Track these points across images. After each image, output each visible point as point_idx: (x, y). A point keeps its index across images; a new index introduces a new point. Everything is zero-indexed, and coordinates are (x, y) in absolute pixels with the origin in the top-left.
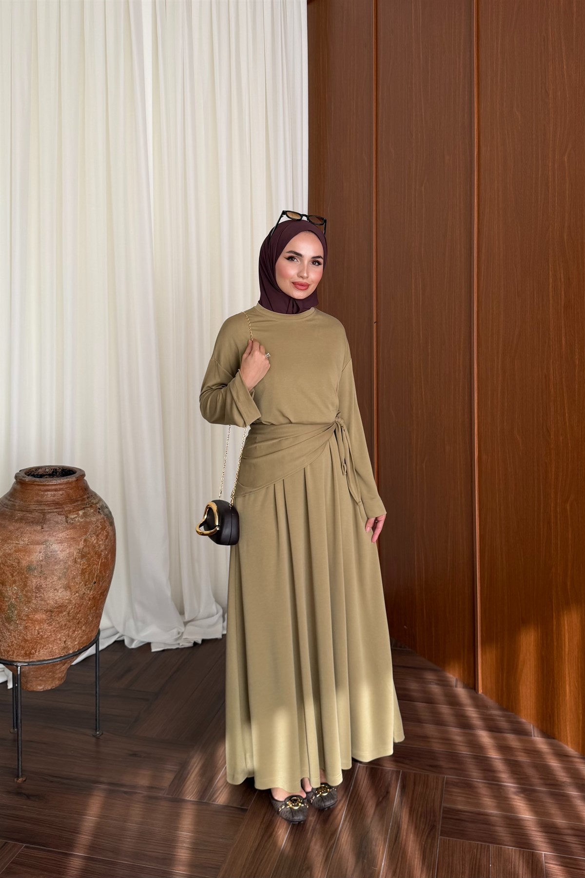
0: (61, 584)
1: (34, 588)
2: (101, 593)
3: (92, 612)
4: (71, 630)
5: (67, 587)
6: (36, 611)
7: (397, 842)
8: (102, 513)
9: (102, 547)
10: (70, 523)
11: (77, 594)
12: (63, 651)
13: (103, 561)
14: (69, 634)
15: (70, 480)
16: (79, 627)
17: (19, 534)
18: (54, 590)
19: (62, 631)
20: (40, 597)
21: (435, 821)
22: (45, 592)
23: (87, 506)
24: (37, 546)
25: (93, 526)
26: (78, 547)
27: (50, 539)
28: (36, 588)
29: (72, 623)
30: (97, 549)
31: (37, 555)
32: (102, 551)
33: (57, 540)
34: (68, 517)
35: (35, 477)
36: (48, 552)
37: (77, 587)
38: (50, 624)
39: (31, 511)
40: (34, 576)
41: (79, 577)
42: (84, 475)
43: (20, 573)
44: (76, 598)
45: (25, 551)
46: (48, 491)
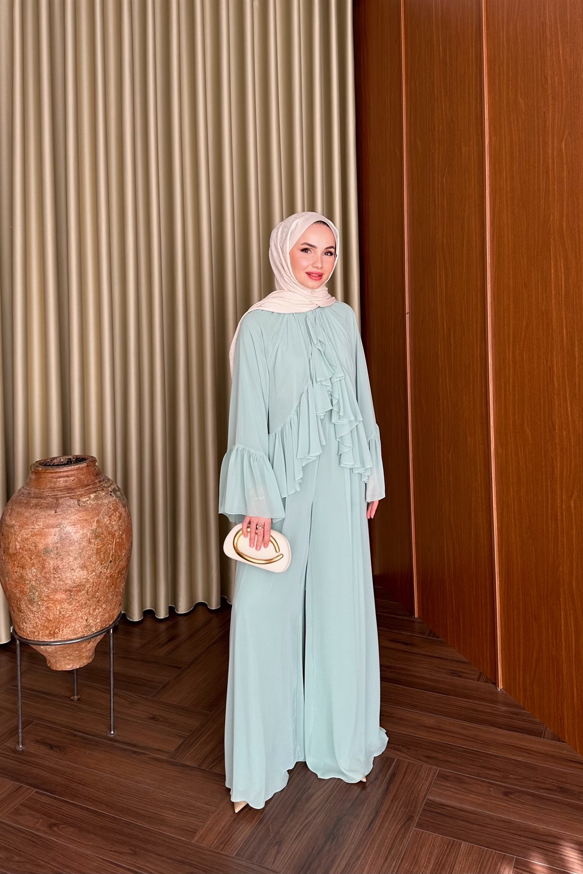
0: (77, 564)
1: (51, 569)
2: (118, 572)
3: (111, 590)
4: (91, 609)
5: (84, 567)
6: (55, 591)
8: (113, 495)
9: (116, 528)
10: (82, 506)
11: (94, 573)
13: (118, 540)
14: (89, 612)
15: (81, 466)
16: (99, 606)
17: (35, 519)
18: (71, 570)
19: (83, 610)
20: (58, 577)
21: (414, 812)
22: (62, 572)
23: (99, 489)
24: (51, 529)
25: (105, 508)
26: (91, 528)
27: (63, 522)
28: (54, 569)
30: (111, 530)
31: (52, 538)
32: (115, 531)
34: (79, 501)
36: (63, 535)
37: (94, 566)
38: (70, 603)
39: (45, 498)
40: (51, 557)
41: (95, 556)
43: (38, 556)
44: (93, 577)
45: (41, 535)
46: (61, 477)
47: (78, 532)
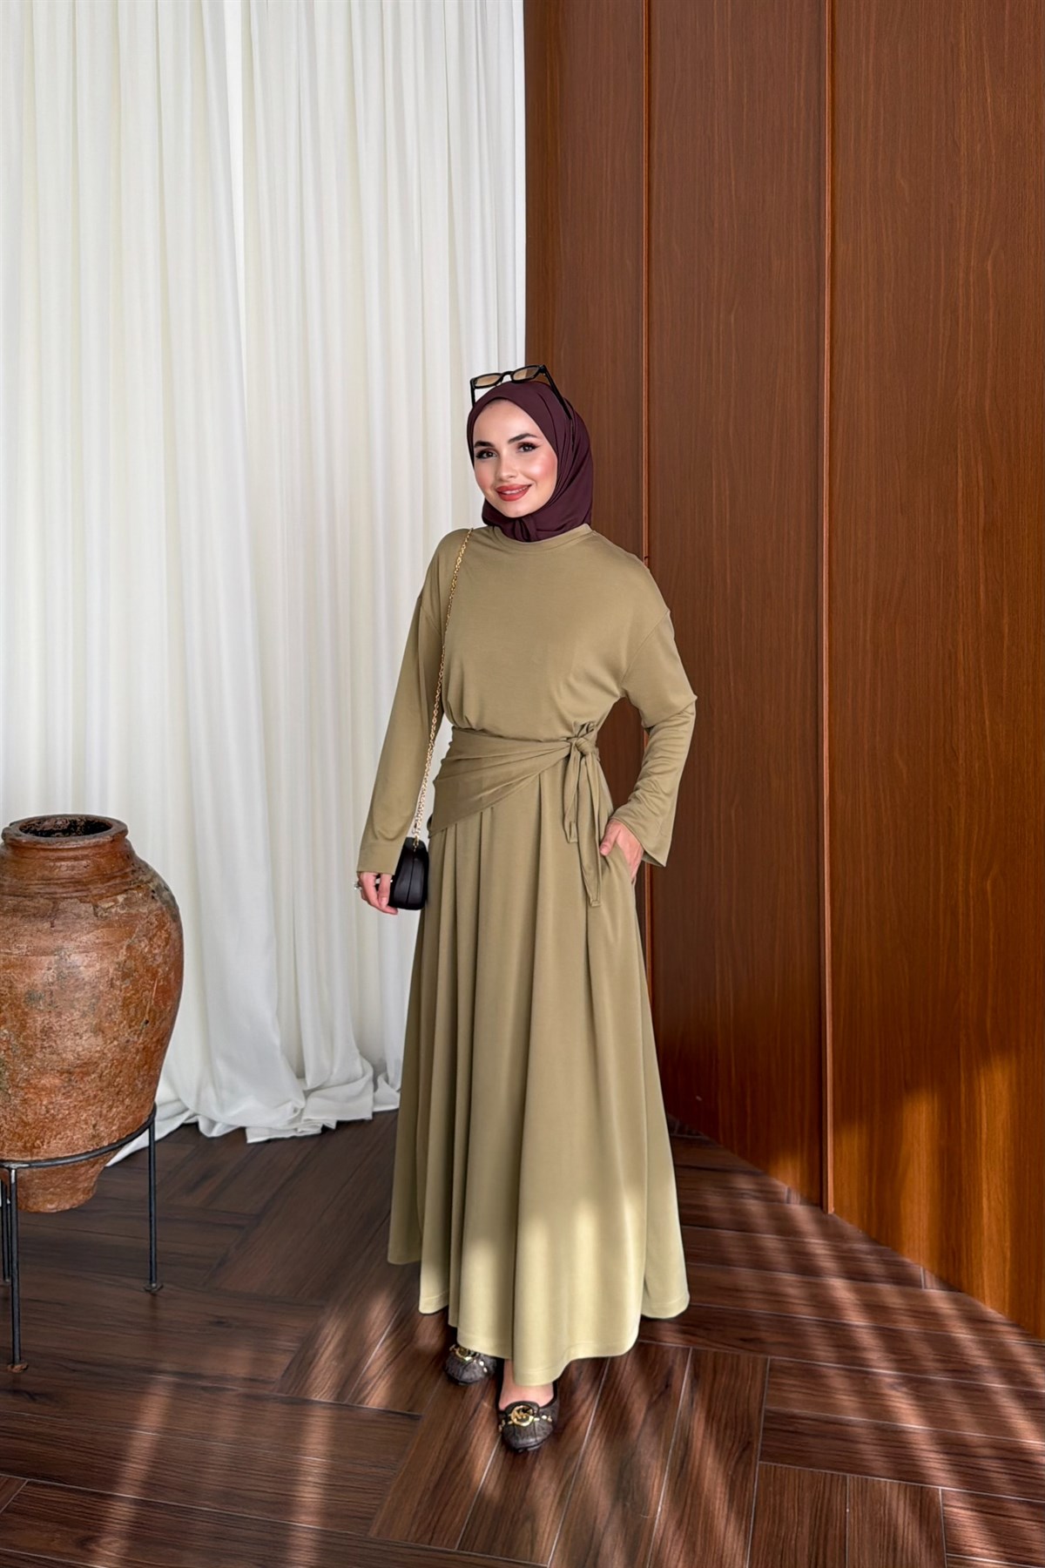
0: (86, 1025)
1: (38, 1032)
2: (158, 1040)
3: (142, 1073)
4: (105, 1106)
5: (98, 1030)
6: (42, 1072)
7: (684, 1470)
8: (158, 898)
9: (160, 959)
10: (101, 916)
11: (116, 1043)
12: (91, 1143)
13: (161, 983)
14: (101, 1112)
15: (102, 840)
16: (118, 1101)
17: (11, 936)
18: (75, 1035)
19: (90, 1108)
20: (50, 1046)
21: (751, 1435)
22: (58, 1038)
23: (132, 886)
24: (43, 957)
25: (143, 923)
26: (116, 960)
27: (66, 945)
28: (41, 1032)
29: (106, 1094)
30: (151, 963)
31: (44, 973)
32: (158, 966)
33: (78, 947)
34: (97, 907)
35: (37, 835)
36: (64, 969)
37: (115, 1030)
38: (67, 1095)
39: (32, 897)
40: (39, 1010)
41: (119, 1012)
42: (125, 832)
43: (14, 1005)
44: (114, 1049)
45: (23, 966)
46: (63, 859)
47: (93, 966)
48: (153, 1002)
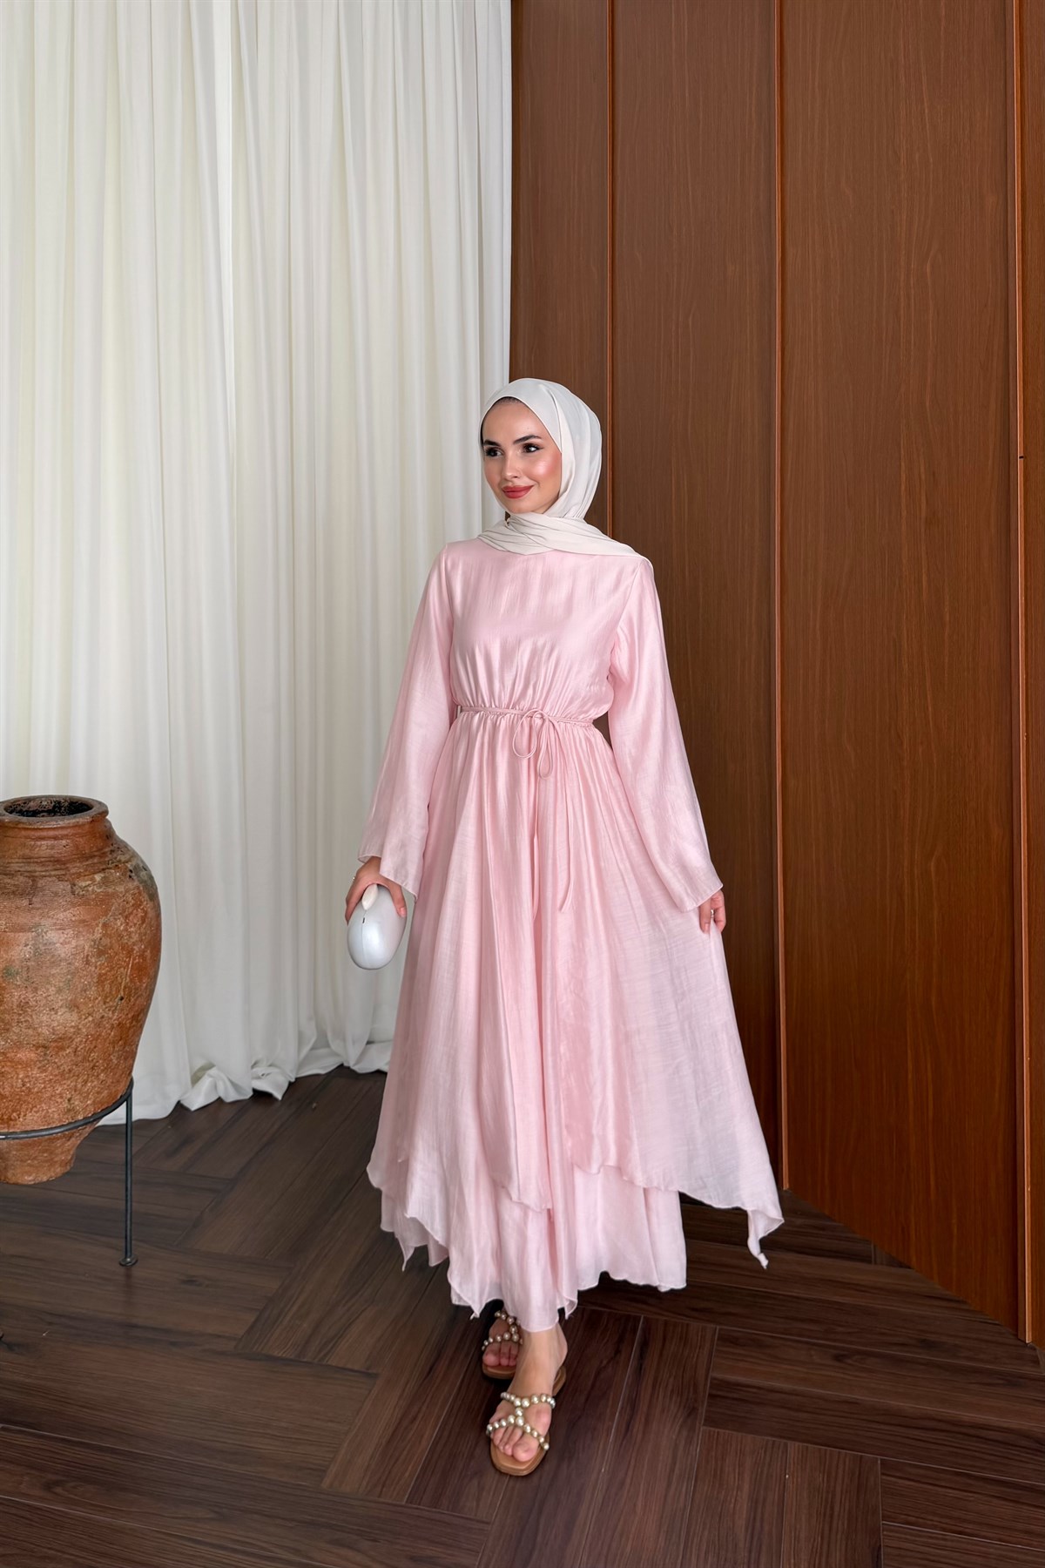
0: (61, 1000)
1: (14, 1007)
2: (134, 1016)
3: (117, 1049)
4: (79, 1080)
5: (73, 1006)
6: (19, 1046)
8: (135, 878)
9: (135, 937)
10: (78, 895)
11: (90, 1019)
12: (66, 1116)
13: (137, 961)
14: (76, 1086)
15: (83, 820)
16: (93, 1075)
18: (50, 1010)
19: (64, 1082)
20: (25, 1021)
21: (696, 1401)
22: (34, 1013)
23: (110, 866)
24: (21, 934)
25: (120, 901)
26: (91, 937)
27: (43, 922)
28: (17, 1006)
29: (81, 1068)
30: (126, 941)
31: (21, 950)
32: (134, 944)
33: (55, 924)
34: (75, 885)
35: (22, 815)
36: (40, 946)
37: (90, 1006)
38: (43, 1069)
39: (12, 874)
40: (16, 985)
41: (93, 988)
42: (105, 812)
44: (89, 1024)
45: (1, 942)
46: (43, 838)
47: (69, 943)
48: (128, 979)
